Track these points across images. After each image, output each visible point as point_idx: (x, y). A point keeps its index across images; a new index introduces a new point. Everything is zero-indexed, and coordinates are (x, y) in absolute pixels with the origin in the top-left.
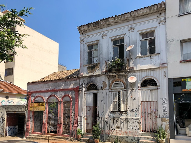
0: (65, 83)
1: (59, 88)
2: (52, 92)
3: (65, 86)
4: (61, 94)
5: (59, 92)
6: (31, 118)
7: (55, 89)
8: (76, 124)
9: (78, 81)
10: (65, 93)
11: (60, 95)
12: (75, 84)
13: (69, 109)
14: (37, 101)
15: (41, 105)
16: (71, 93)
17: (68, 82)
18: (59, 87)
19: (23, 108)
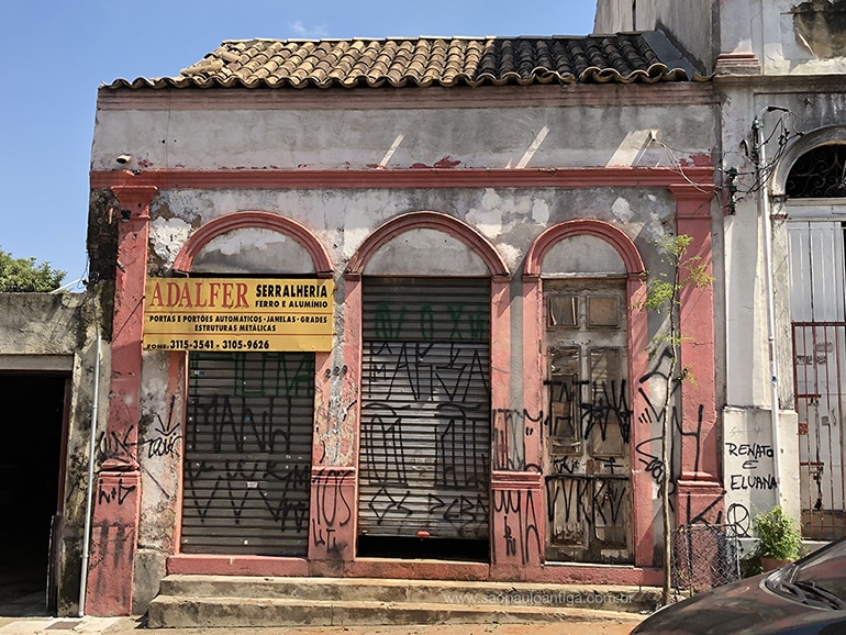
0: (564, 121)
1: (496, 157)
2: (411, 190)
3: (565, 144)
4: (520, 216)
5: (490, 197)
6: (146, 420)
7: (445, 163)
8: (701, 474)
9: (702, 113)
10: (563, 208)
11: (505, 220)
12: (669, 132)
13: (605, 343)
14: (234, 265)
15: (288, 299)
16: (634, 206)
17: (598, 113)
18: (498, 150)
19: (36, 327)
